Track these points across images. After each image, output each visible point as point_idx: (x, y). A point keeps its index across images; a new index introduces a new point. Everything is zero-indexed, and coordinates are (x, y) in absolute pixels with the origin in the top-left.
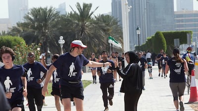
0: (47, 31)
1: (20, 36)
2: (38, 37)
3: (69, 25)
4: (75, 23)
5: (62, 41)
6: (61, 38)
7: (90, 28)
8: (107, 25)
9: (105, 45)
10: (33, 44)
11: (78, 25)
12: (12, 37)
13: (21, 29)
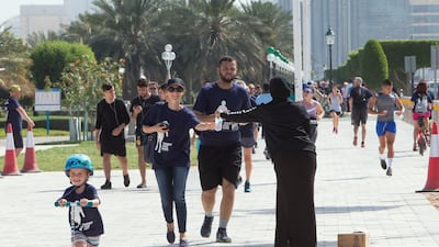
0: (140, 33)
1: (85, 43)
2: (120, 44)
3: (186, 22)
4: (198, 18)
5: (169, 55)
6: (169, 47)
7: (231, 30)
8: (266, 23)
9: (261, 66)
10: (107, 59)
11: (205, 21)
12: (66, 43)
13: (88, 27)
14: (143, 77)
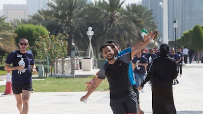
0: (72, 20)
1: (43, 25)
3: (97, 15)
4: (103, 13)
5: (90, 33)
6: (90, 28)
7: (120, 19)
8: (139, 16)
9: (136, 39)
10: (60, 34)
11: (106, 15)
12: (33, 26)
13: (43, 17)
14: (73, 44)
